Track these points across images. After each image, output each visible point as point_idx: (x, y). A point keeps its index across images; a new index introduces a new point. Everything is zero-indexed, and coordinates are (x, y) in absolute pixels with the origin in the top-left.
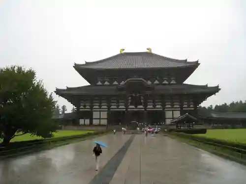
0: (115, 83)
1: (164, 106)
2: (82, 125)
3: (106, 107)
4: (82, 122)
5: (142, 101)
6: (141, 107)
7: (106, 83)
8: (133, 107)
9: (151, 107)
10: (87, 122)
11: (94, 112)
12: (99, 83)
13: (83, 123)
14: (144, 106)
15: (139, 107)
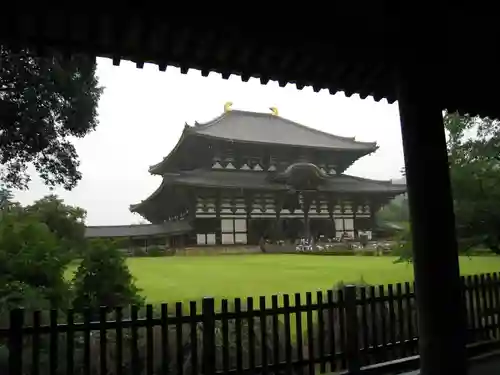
0: (246, 167)
1: (331, 210)
2: (201, 246)
3: (243, 211)
4: (201, 239)
5: (301, 202)
6: (300, 211)
7: (230, 166)
8: (287, 211)
9: (314, 211)
10: (212, 238)
11: (223, 221)
12: (217, 166)
13: (204, 242)
14: (303, 210)
15: (296, 211)
